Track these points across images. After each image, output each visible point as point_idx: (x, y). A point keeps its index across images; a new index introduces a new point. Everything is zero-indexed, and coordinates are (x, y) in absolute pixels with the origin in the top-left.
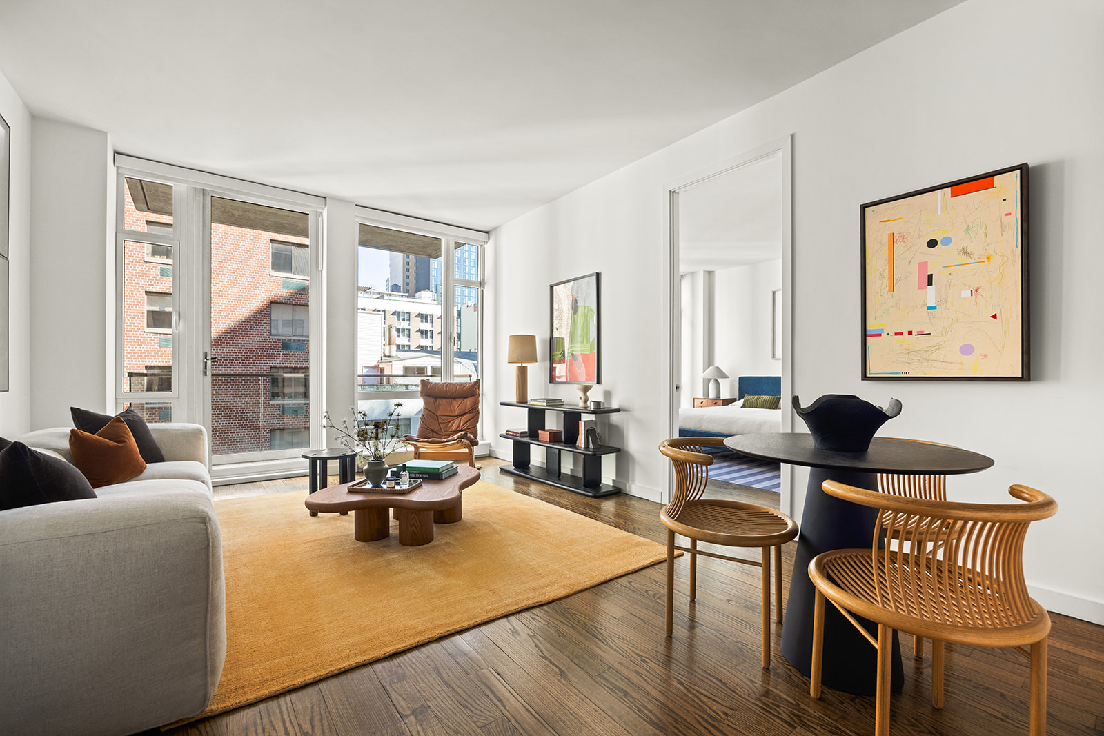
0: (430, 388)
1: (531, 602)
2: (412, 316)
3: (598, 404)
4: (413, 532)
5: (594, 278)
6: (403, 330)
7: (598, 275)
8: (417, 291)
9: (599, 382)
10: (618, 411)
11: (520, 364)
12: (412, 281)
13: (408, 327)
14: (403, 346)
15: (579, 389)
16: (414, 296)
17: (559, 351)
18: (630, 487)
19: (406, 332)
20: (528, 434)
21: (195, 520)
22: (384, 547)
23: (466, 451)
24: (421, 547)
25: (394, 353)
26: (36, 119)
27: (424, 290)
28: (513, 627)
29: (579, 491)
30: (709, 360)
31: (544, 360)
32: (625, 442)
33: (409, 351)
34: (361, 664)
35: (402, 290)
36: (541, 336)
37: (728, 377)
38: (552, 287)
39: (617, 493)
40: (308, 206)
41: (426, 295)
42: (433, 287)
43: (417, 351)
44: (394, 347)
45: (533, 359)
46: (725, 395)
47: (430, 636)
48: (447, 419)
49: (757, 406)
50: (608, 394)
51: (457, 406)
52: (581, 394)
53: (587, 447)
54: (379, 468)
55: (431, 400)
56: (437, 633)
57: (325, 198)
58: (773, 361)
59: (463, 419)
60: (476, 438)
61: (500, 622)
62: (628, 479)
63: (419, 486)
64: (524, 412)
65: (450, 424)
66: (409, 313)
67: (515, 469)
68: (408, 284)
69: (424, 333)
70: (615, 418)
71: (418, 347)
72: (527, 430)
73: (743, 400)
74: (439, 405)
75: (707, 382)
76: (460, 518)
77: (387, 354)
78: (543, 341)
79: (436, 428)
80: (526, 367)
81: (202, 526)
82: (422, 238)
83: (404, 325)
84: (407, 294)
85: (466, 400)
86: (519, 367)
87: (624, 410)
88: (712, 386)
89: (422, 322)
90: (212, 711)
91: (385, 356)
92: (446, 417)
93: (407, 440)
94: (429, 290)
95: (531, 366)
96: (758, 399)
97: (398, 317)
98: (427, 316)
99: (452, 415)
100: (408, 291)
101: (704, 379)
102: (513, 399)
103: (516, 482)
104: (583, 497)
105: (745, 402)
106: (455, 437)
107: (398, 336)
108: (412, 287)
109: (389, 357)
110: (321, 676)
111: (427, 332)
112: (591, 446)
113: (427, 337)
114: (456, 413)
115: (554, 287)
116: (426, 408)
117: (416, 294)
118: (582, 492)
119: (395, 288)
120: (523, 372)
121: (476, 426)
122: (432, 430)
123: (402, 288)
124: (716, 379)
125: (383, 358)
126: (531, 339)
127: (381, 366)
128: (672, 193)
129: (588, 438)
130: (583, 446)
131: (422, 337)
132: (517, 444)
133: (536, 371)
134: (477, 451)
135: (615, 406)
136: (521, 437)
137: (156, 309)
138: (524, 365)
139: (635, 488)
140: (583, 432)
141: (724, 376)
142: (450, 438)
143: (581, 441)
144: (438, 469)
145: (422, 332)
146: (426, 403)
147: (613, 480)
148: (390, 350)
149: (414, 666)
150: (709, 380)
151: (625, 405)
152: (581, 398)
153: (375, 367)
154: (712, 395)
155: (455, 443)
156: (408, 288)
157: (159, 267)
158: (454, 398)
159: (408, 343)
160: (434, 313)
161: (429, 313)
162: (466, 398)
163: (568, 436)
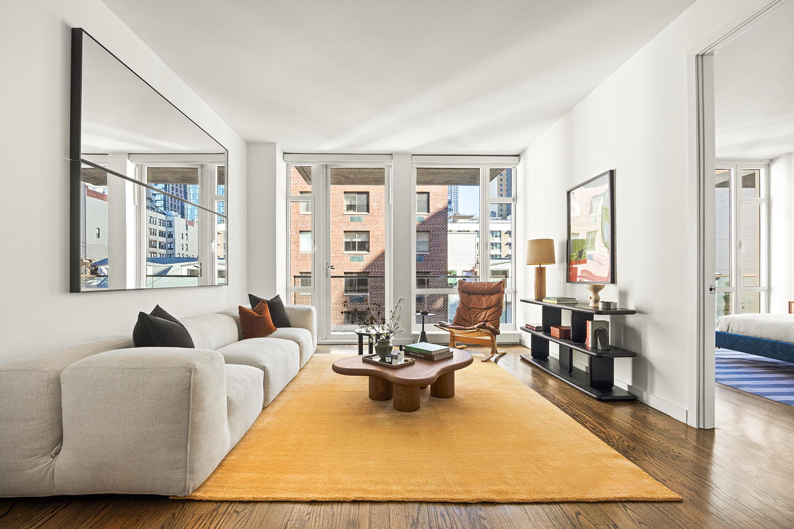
0: (465, 286)
1: (450, 497)
2: (503, 233)
3: (607, 305)
4: (401, 400)
5: (607, 177)
6: (496, 244)
7: (612, 173)
8: (506, 215)
9: (613, 281)
10: (633, 312)
11: (539, 266)
13: (500, 242)
14: (496, 256)
15: (589, 289)
16: (505, 219)
17: (575, 252)
18: (647, 397)
19: (498, 245)
20: (542, 329)
21: (185, 369)
22: (381, 407)
23: (489, 338)
24: (406, 413)
26: (250, 145)
28: (418, 517)
29: (584, 390)
31: (561, 262)
32: (643, 347)
33: (501, 259)
34: (289, 500)
35: (497, 215)
36: (559, 241)
38: (569, 193)
39: (632, 400)
40: (380, 162)
43: (506, 259)
45: (552, 261)
47: (347, 497)
48: (477, 311)
50: (623, 295)
51: (485, 301)
52: (591, 294)
53: (595, 347)
54: (385, 346)
55: (466, 295)
56: (353, 496)
57: (392, 154)
59: (489, 312)
60: (498, 329)
61: (411, 505)
62: (646, 387)
63: (412, 364)
64: (539, 309)
65: (479, 315)
66: (500, 231)
67: (533, 360)
68: (501, 210)
70: (631, 320)
71: (507, 256)
72: (541, 325)
74: (471, 300)
76: (453, 395)
78: (561, 244)
79: (467, 318)
80: (545, 268)
81: (188, 374)
82: (469, 171)
83: (497, 240)
84: (501, 218)
85: (492, 297)
86: (537, 268)
87: (640, 312)
89: (510, 237)
90: (196, 496)
91: (478, 263)
92: (475, 310)
93: (440, 326)
95: (549, 269)
97: (493, 235)
99: (480, 308)
100: (501, 215)
102: (532, 297)
103: (533, 372)
104: (587, 397)
106: (476, 326)
107: (493, 249)
108: (503, 213)
110: (261, 498)
112: (599, 347)
114: (484, 307)
115: (571, 194)
116: (462, 302)
117: (507, 217)
118: (586, 392)
119: (492, 214)
120: (541, 273)
121: (499, 318)
122: (464, 319)
123: (497, 213)
125: (477, 265)
126: (550, 242)
127: (475, 270)
128: (700, 57)
129: (596, 338)
130: (590, 346)
132: (534, 338)
133: (554, 273)
134: (499, 339)
135: (631, 307)
136: (536, 331)
137: (349, 240)
138: (542, 266)
139: (655, 399)
140: (590, 332)
142: (472, 327)
143: (589, 342)
144: (431, 352)
146: (462, 298)
147: (629, 386)
149: (318, 519)
151: (642, 306)
152: (591, 298)
153: (471, 271)
155: (475, 331)
156: (501, 213)
157: (350, 216)
158: (483, 295)
159: (500, 254)
160: (502, 230)
162: (492, 294)
163: (577, 335)
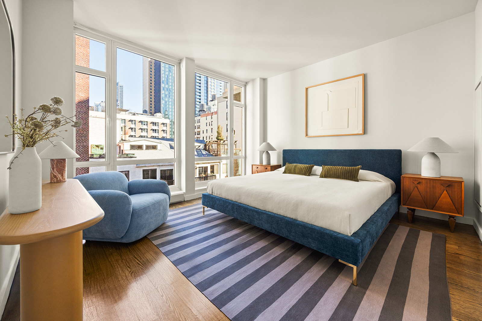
2: (149, 123)
6: (144, 129)
8: (155, 113)
12: (153, 109)
13: (147, 128)
16: (153, 115)
19: (146, 130)
25: (127, 138)
27: (158, 112)
30: (264, 137)
35: (148, 113)
37: (276, 150)
41: (158, 114)
42: (162, 111)
44: (127, 136)
46: (274, 162)
49: (294, 173)
58: (306, 138)
66: (147, 122)
68: (151, 110)
69: (154, 131)
71: (151, 137)
73: (284, 167)
75: (261, 153)
77: (124, 139)
83: (145, 127)
84: (150, 114)
88: (264, 156)
89: (153, 126)
91: (122, 140)
94: (160, 113)
96: (295, 166)
97: (142, 123)
98: (155, 123)
101: (260, 151)
105: (286, 169)
108: (153, 111)
109: (124, 140)
111: (156, 130)
113: (156, 132)
119: (145, 112)
123: (148, 111)
124: (267, 152)
125: (121, 141)
127: (119, 145)
131: (153, 132)
141: (273, 149)
145: (153, 130)
148: (125, 137)
150: (264, 152)
154: (265, 163)
156: (151, 112)
161: (157, 122)
